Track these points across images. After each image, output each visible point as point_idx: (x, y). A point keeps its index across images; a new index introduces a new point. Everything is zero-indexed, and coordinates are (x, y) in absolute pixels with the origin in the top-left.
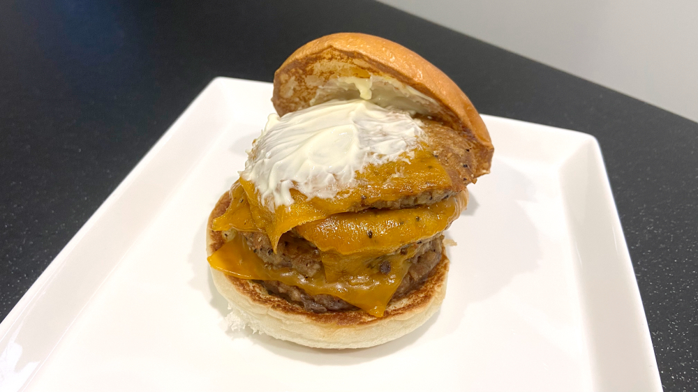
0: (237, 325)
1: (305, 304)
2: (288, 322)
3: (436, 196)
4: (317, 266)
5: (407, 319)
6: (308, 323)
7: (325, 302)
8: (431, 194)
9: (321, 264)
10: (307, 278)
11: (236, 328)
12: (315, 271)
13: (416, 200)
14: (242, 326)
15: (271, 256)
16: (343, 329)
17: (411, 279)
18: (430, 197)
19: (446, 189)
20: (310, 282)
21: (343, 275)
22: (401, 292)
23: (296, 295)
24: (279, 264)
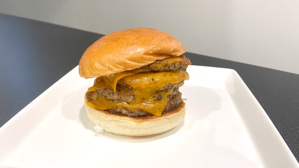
0: (99, 130)
1: (128, 115)
2: (122, 121)
3: (176, 65)
4: (132, 97)
5: (171, 117)
6: (130, 120)
7: (136, 112)
8: (175, 65)
9: (134, 95)
10: (128, 103)
11: (99, 131)
12: (131, 99)
13: (169, 67)
14: (102, 130)
15: (113, 96)
16: (145, 122)
17: (171, 104)
18: (174, 66)
19: (180, 63)
20: (130, 105)
21: (143, 100)
22: (167, 109)
23: (124, 111)
24: (117, 99)
